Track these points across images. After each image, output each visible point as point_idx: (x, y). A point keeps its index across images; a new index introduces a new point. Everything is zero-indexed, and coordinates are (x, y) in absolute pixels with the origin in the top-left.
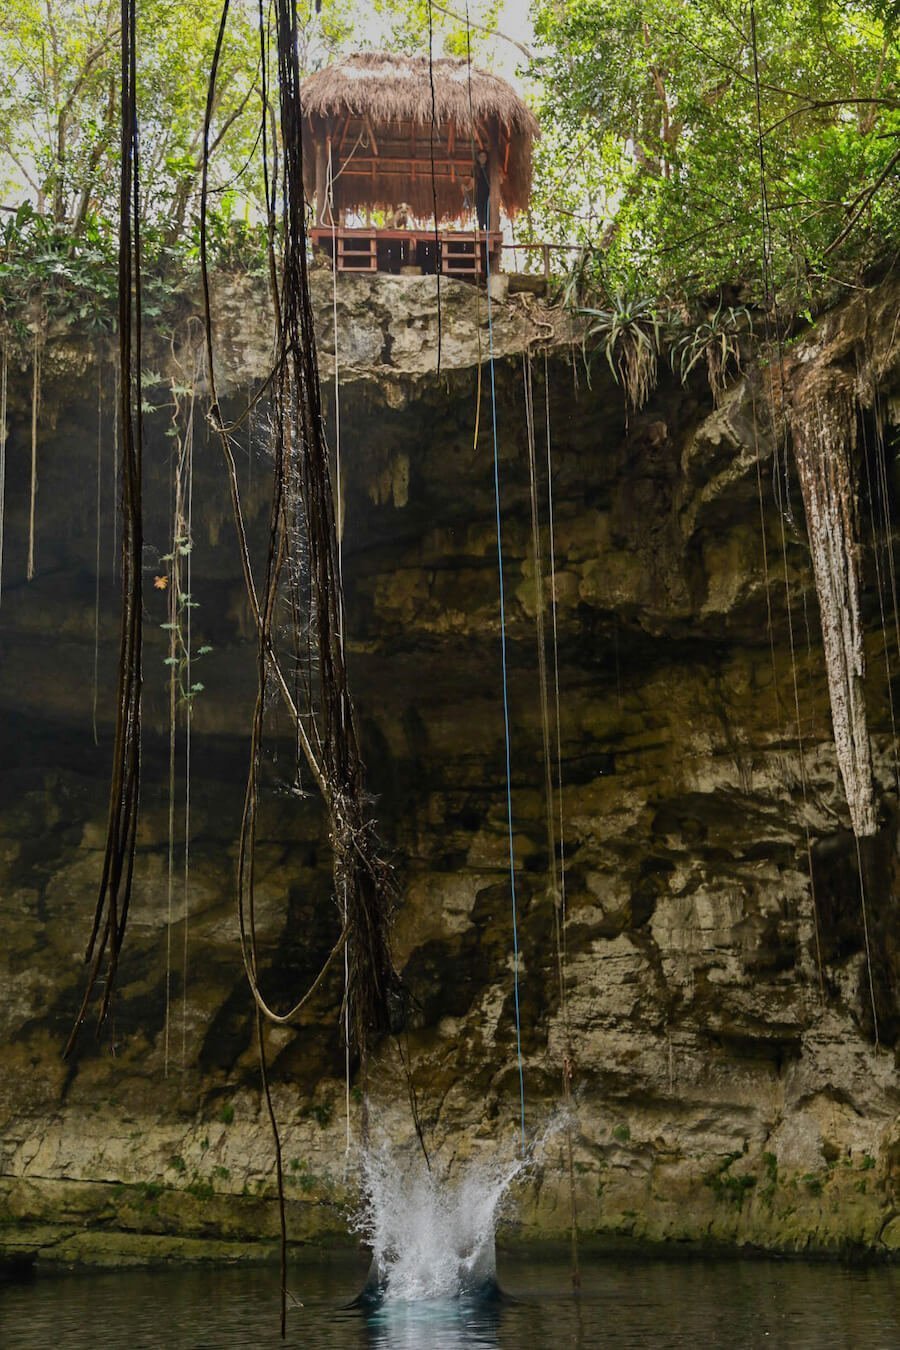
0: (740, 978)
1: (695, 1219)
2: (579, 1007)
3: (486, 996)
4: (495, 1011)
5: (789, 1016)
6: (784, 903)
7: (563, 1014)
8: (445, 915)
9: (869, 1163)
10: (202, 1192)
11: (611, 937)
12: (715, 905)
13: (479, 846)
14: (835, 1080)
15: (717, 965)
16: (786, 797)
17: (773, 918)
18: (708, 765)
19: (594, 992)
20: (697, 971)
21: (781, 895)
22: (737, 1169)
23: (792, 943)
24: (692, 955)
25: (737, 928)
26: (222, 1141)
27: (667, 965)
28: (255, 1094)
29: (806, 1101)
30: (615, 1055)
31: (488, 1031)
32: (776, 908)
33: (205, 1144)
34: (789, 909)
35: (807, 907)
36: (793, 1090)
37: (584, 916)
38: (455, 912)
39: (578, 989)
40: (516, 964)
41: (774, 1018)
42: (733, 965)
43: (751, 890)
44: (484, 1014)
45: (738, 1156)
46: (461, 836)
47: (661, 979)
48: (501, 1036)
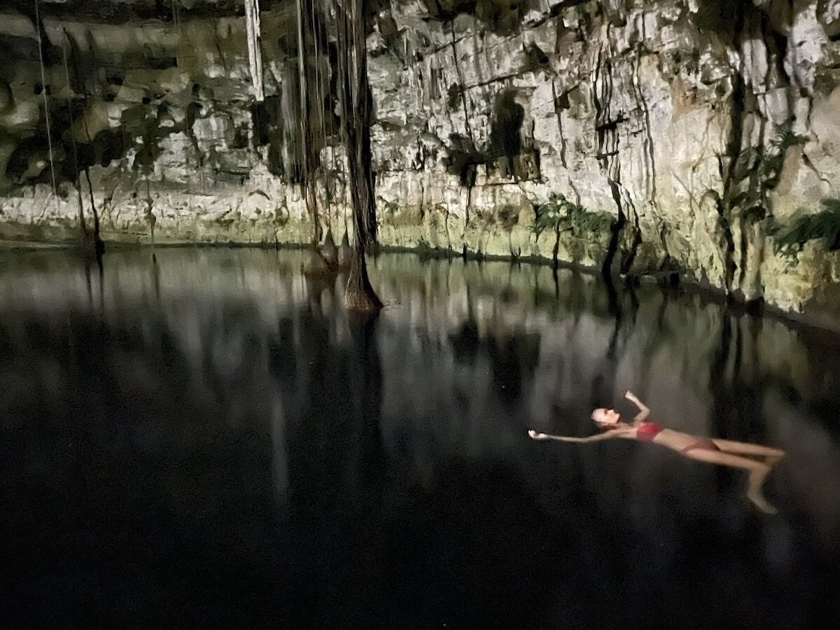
0: (227, 150)
1: (212, 233)
2: (166, 158)
3: (128, 152)
4: (132, 159)
5: (245, 164)
6: (243, 123)
7: (159, 160)
8: (109, 120)
9: (271, 215)
10: (14, 223)
11: (177, 132)
12: (217, 122)
13: (122, 92)
14: (260, 187)
15: (218, 145)
16: (243, 82)
18: (213, 67)
19: (171, 153)
20: (211, 146)
21: (242, 120)
22: (227, 217)
23: (246, 139)
24: (209, 141)
25: (225, 132)
26: (19, 205)
27: (199, 144)
28: (32, 187)
29: (251, 194)
30: (180, 177)
31: (130, 166)
32: (240, 124)
33: (12, 206)
34: (245, 125)
35: (250, 125)
36: (246, 191)
37: (167, 123)
38: (113, 118)
39: (165, 152)
40: (139, 141)
41: (240, 165)
42: (224, 145)
43: (231, 118)
44: (128, 159)
45: (228, 212)
46: (114, 87)
47: (197, 149)
48: (135, 167)
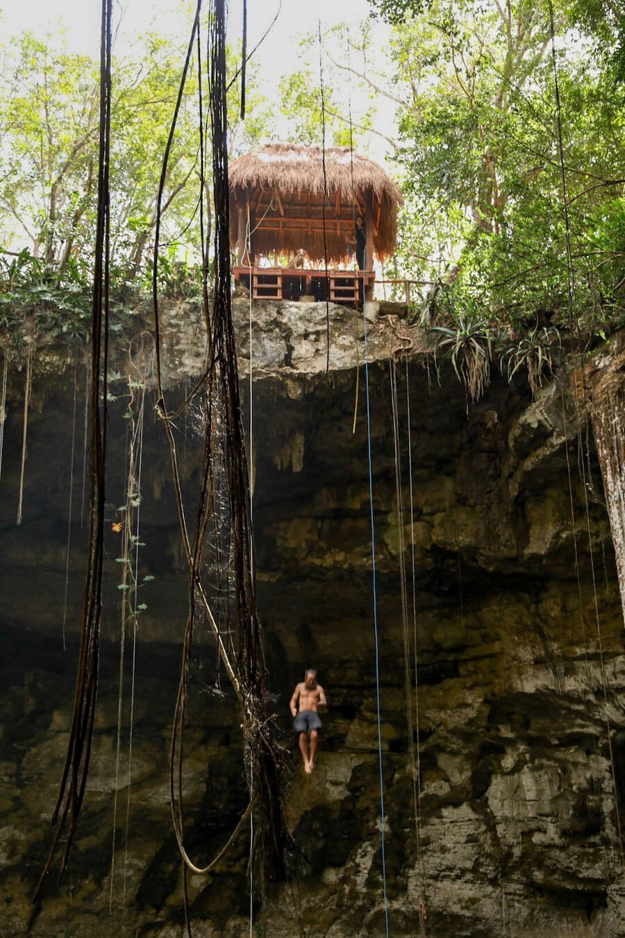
17: (583, 794)
